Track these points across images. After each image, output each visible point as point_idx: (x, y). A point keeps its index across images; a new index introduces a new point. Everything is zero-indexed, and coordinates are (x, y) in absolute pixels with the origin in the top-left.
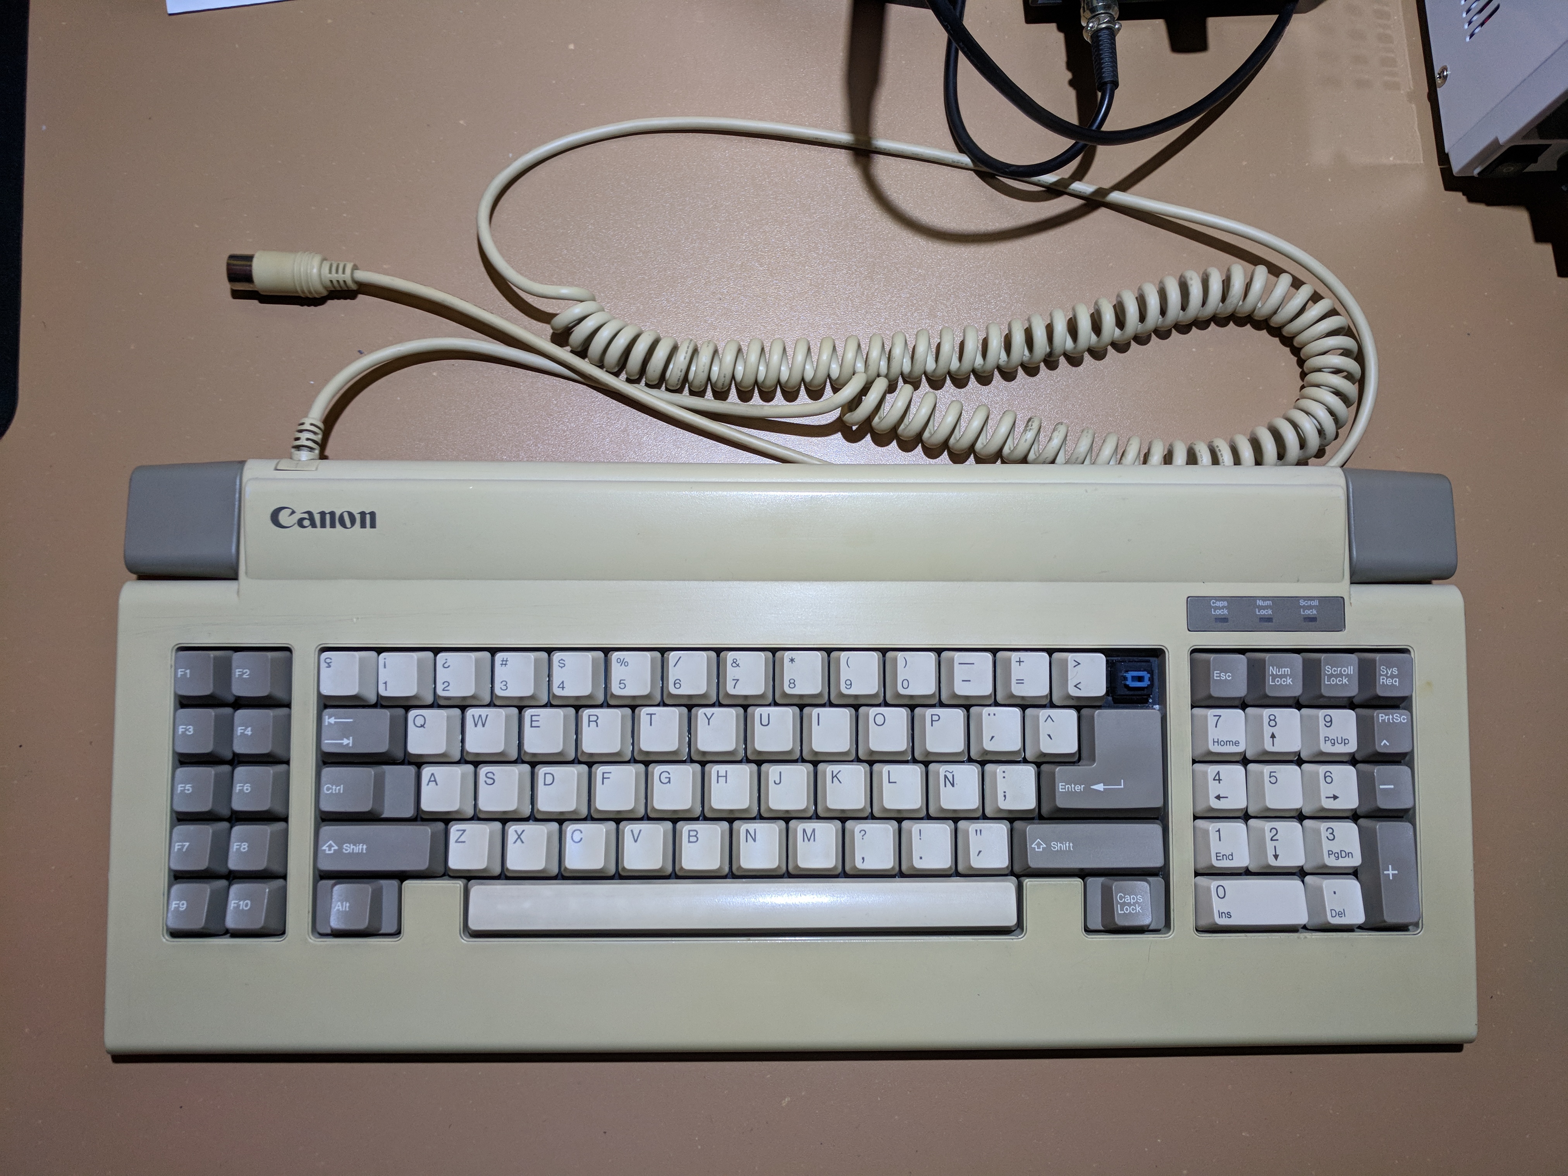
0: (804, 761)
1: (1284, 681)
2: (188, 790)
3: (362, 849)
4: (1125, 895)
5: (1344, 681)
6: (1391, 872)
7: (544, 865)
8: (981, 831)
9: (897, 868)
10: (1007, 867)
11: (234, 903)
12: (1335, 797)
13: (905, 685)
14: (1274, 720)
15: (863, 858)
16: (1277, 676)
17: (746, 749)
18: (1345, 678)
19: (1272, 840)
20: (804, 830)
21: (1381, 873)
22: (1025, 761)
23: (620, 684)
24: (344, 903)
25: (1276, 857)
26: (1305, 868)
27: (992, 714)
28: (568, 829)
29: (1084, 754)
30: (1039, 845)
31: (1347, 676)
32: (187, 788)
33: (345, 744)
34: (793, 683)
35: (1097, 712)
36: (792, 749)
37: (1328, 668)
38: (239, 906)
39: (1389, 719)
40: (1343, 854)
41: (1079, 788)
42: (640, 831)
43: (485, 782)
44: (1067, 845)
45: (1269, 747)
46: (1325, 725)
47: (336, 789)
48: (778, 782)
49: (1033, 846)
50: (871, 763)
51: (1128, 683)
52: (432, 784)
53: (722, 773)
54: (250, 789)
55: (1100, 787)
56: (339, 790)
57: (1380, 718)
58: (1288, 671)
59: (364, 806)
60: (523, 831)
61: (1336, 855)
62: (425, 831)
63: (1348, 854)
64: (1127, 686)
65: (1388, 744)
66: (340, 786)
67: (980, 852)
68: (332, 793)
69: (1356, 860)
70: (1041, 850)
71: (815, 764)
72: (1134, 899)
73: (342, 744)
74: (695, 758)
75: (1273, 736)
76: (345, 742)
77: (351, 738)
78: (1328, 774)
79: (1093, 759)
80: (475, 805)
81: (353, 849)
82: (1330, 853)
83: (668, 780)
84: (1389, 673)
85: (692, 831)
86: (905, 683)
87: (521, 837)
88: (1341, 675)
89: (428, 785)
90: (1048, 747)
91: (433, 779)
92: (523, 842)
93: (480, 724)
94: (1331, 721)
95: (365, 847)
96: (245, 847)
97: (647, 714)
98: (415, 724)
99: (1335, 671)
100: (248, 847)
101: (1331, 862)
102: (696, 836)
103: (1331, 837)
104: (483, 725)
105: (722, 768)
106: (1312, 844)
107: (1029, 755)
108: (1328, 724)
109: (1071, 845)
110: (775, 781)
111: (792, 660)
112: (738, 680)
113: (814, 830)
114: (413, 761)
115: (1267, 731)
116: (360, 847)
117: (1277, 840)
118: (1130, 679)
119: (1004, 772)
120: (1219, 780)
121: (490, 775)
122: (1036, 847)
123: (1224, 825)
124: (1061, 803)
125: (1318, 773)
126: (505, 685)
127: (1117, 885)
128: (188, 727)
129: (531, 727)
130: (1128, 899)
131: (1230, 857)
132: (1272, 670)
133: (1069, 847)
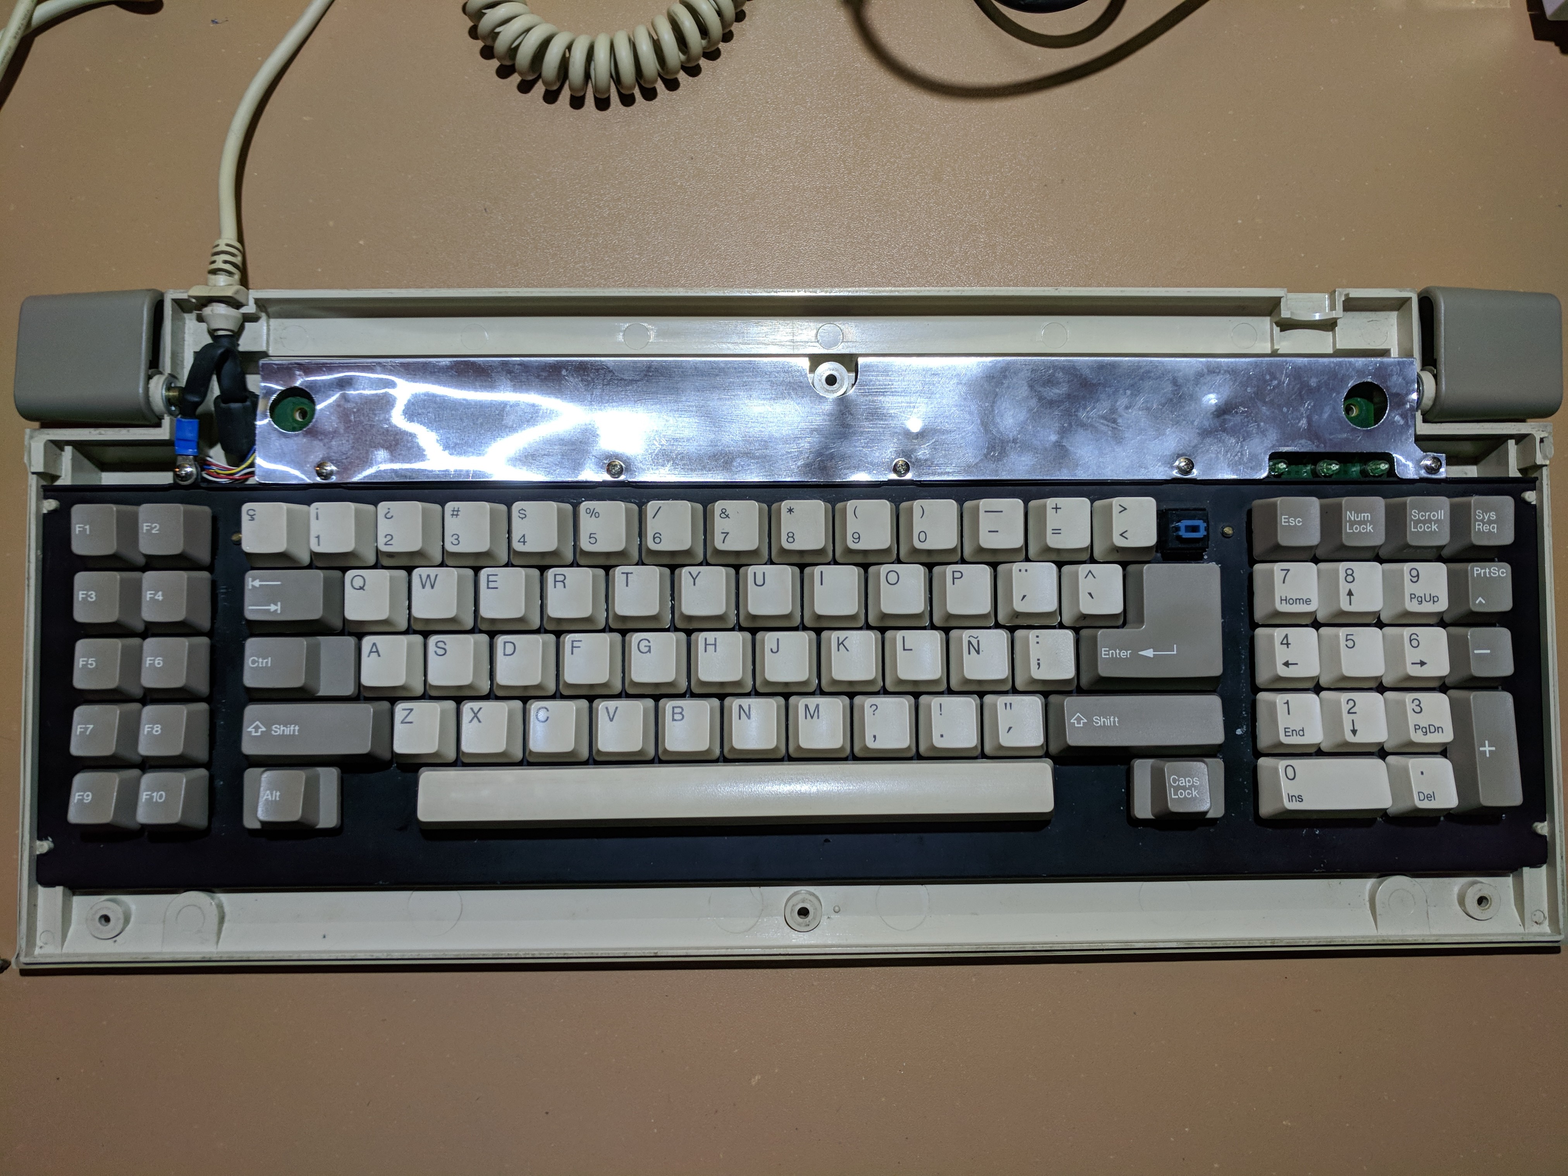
0: (805, 628)
1: (1364, 529)
2: (91, 664)
3: (294, 730)
4: (1179, 777)
5: (1433, 527)
6: (1487, 749)
7: (505, 746)
8: (1011, 704)
9: (914, 749)
10: (1042, 745)
11: (147, 795)
12: (1422, 663)
13: (922, 538)
14: (1351, 575)
15: (875, 737)
16: (1355, 522)
17: (738, 615)
18: (1435, 524)
19: (1349, 713)
20: (806, 706)
21: (1476, 749)
22: (1061, 626)
23: (590, 538)
24: (274, 792)
25: (1354, 732)
26: (1385, 747)
27: (1023, 571)
28: (533, 706)
29: (1131, 616)
30: (1079, 720)
31: (1436, 521)
32: (90, 662)
33: (272, 610)
34: (791, 537)
35: (1146, 566)
36: (791, 612)
37: (1415, 512)
38: (152, 797)
39: (1485, 573)
40: (1432, 729)
41: (1125, 654)
42: (617, 708)
43: (435, 652)
44: (1112, 720)
45: (1345, 606)
46: (1411, 580)
47: (262, 662)
48: (775, 650)
49: (1072, 721)
50: (883, 630)
51: (1180, 533)
52: (374, 655)
53: (711, 641)
54: (161, 662)
55: (1149, 653)
56: (267, 663)
57: (1475, 572)
58: (1368, 516)
59: (295, 680)
60: (480, 708)
61: (1424, 730)
62: (367, 710)
63: (1438, 729)
64: (1179, 538)
65: (1484, 602)
66: (267, 658)
67: (1010, 728)
68: (258, 666)
69: (1447, 736)
70: (1082, 725)
71: (818, 631)
72: (1189, 781)
73: (269, 610)
74: (679, 625)
75: (1350, 594)
76: (273, 608)
77: (279, 604)
78: (1414, 637)
79: (1140, 620)
80: (425, 681)
81: (284, 730)
82: (1417, 727)
83: (647, 649)
84: (1486, 518)
85: (676, 707)
86: (922, 535)
87: (478, 715)
88: (1430, 521)
89: (369, 656)
90: (1088, 607)
91: (375, 650)
92: (480, 721)
93: (428, 585)
94: (1418, 576)
95: (297, 728)
96: (157, 729)
97: (623, 573)
98: (352, 586)
99: (1422, 516)
100: (161, 729)
101: (1418, 737)
102: (681, 713)
103: (1418, 709)
104: (432, 587)
105: (711, 636)
106: (1395, 717)
107: (1067, 619)
108: (1415, 579)
109: (1116, 719)
110: (771, 650)
111: (790, 510)
112: (728, 533)
113: (817, 706)
114: (351, 631)
115: (1344, 588)
116: (292, 728)
117: (1355, 713)
118: (1183, 529)
119: (1037, 637)
120: (1288, 644)
121: (441, 645)
122: (1076, 722)
123: (1293, 698)
124: (1104, 671)
125: (1402, 636)
126: (457, 539)
127: (1170, 767)
128: (90, 593)
129: (488, 588)
130: (1182, 782)
131: (1301, 733)
132: (1350, 515)
133: (1114, 721)
